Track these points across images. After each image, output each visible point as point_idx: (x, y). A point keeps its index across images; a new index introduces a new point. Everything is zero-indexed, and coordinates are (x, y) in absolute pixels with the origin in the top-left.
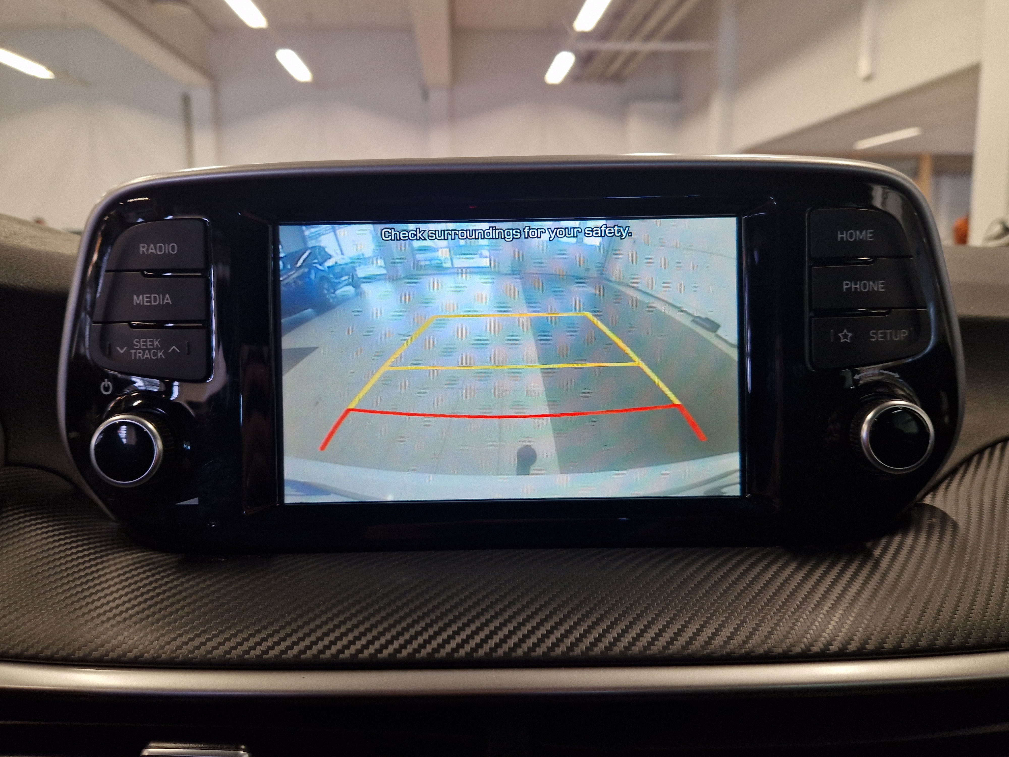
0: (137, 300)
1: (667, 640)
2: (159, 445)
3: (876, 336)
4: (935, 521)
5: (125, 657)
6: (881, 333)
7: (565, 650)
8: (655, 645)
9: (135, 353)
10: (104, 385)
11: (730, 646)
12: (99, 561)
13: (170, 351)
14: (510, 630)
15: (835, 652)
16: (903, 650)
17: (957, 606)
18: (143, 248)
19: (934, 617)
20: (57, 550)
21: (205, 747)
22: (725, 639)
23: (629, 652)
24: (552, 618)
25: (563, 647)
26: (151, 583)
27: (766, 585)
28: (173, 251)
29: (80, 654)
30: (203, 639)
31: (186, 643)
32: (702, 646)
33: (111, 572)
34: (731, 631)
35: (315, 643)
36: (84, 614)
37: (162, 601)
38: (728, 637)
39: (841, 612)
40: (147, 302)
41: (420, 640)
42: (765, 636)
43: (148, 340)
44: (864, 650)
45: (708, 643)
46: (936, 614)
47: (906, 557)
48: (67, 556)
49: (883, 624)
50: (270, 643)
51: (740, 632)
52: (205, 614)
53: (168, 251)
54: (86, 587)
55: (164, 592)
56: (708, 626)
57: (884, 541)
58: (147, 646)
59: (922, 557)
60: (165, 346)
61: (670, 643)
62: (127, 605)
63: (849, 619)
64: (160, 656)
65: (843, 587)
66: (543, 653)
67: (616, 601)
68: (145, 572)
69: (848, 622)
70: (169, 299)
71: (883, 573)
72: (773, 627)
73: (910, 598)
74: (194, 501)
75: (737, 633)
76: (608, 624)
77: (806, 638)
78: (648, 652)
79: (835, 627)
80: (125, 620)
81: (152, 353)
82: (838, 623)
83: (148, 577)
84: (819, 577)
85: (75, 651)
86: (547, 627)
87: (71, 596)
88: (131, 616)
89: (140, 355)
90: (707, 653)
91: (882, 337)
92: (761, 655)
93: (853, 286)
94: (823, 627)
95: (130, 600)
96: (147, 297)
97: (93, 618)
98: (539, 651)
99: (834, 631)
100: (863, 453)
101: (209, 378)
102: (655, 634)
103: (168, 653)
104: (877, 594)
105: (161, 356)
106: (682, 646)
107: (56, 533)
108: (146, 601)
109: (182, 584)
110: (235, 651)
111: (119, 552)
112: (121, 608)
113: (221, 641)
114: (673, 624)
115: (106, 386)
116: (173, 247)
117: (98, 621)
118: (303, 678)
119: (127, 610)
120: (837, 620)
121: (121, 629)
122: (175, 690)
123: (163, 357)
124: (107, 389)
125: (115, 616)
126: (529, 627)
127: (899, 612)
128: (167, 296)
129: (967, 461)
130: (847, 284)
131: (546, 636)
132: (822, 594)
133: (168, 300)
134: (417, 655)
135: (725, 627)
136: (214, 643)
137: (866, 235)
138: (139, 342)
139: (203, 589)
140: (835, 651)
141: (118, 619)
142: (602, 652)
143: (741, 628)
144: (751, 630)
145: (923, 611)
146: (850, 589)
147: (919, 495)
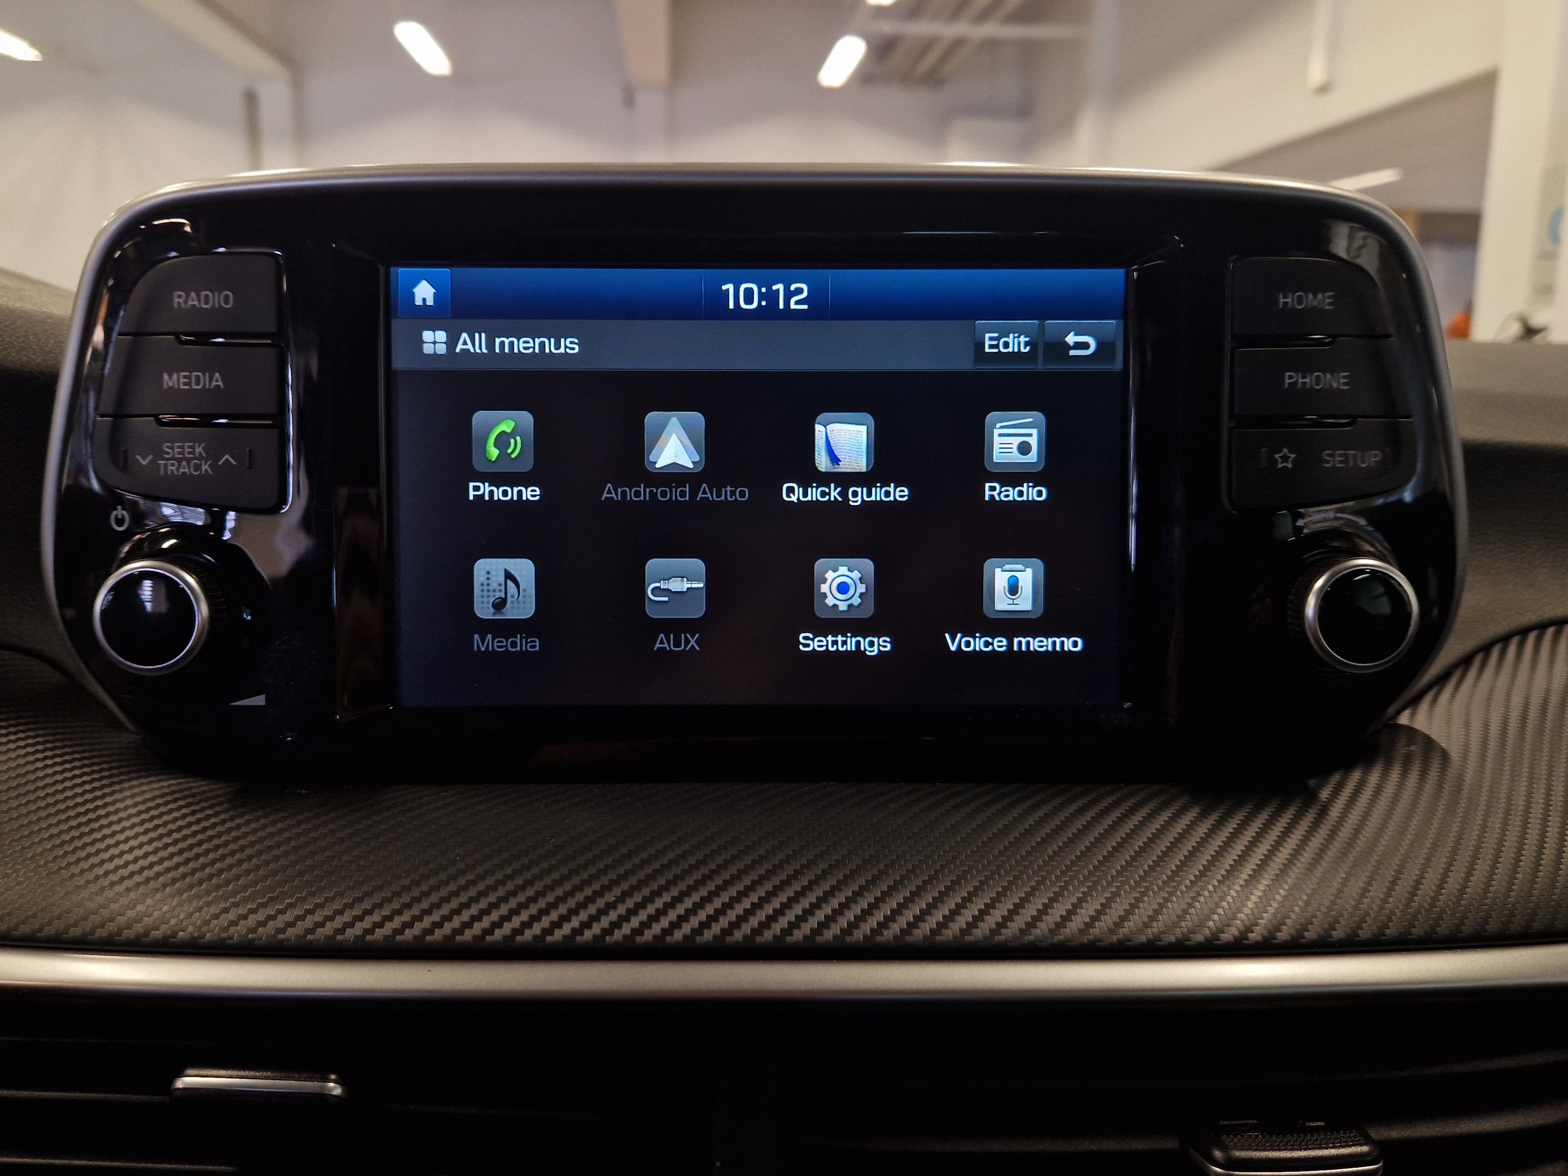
0: (169, 381)
1: (997, 920)
2: (202, 610)
3: (1333, 460)
4: (1414, 749)
5: (148, 937)
6: (1341, 455)
7: (839, 933)
8: (978, 928)
9: (166, 465)
10: (116, 515)
11: (1094, 930)
12: (107, 790)
13: (220, 463)
14: (754, 901)
15: (1257, 943)
16: (1360, 941)
17: (1445, 876)
18: (178, 299)
19: (1409, 892)
20: (41, 774)
21: (274, 1077)
22: (1086, 920)
23: (939, 938)
24: (818, 885)
25: (835, 930)
26: (189, 825)
27: (1152, 840)
28: (226, 302)
29: (75, 932)
30: (270, 911)
31: (245, 917)
32: (1050, 930)
33: (126, 808)
34: (1096, 907)
35: (447, 918)
36: (82, 872)
37: (207, 852)
38: (1091, 917)
39: (1265, 882)
40: (185, 384)
41: (613, 916)
42: (1149, 917)
43: (187, 444)
44: (1302, 940)
45: (1060, 925)
46: (1412, 887)
47: (1369, 801)
48: (56, 782)
49: (1331, 901)
50: (376, 917)
51: (1110, 910)
52: (275, 873)
53: (219, 303)
54: (86, 829)
55: (211, 838)
56: (1061, 900)
57: (1335, 778)
58: (182, 921)
59: (1394, 803)
60: (213, 455)
61: (1001, 925)
62: (152, 858)
63: (1279, 894)
64: (203, 937)
65: (1271, 846)
66: (805, 937)
67: (920, 861)
68: (180, 808)
69: (1278, 897)
70: (219, 379)
71: (1333, 826)
72: (1160, 903)
73: (1374, 863)
74: (259, 700)
75: (1106, 912)
76: (906, 895)
77: (1213, 921)
78: (968, 938)
79: (1258, 904)
80: (148, 880)
81: (192, 465)
82: (1263, 899)
83: (184, 816)
84: (1234, 828)
85: (68, 927)
86: (812, 898)
87: (63, 843)
88: (158, 875)
89: (172, 468)
90: (1059, 941)
91: (1341, 462)
92: (1141, 944)
93: (1301, 380)
94: (1238, 904)
95: (156, 851)
96: (185, 377)
97: (97, 878)
98: (798, 935)
99: (1256, 911)
100: (1306, 639)
101: (284, 507)
102: (979, 910)
103: (216, 931)
104: (1324, 856)
105: (206, 470)
106: (1021, 930)
107: (40, 747)
108: (181, 852)
109: (239, 827)
110: (322, 929)
111: (140, 778)
112: (141, 863)
113: (300, 914)
114: (1007, 896)
115: (120, 517)
116: (227, 296)
117: (106, 882)
118: (429, 971)
119: (151, 866)
120: (1261, 895)
121: (142, 894)
122: (227, 988)
123: (210, 472)
124: (120, 522)
125: (132, 874)
126: (783, 897)
127: (1356, 885)
128: (217, 375)
129: (1466, 662)
130: (1290, 377)
131: (808, 912)
132: (1238, 856)
133: (218, 381)
134: (608, 938)
135: (1087, 902)
136: (289, 916)
137: (1323, 300)
138: (172, 448)
139: (271, 835)
140: (1256, 941)
141: (138, 878)
142: (895, 937)
143: (1112, 904)
144: (1128, 907)
145: (1394, 883)
146: (1281, 849)
147: (1391, 710)
